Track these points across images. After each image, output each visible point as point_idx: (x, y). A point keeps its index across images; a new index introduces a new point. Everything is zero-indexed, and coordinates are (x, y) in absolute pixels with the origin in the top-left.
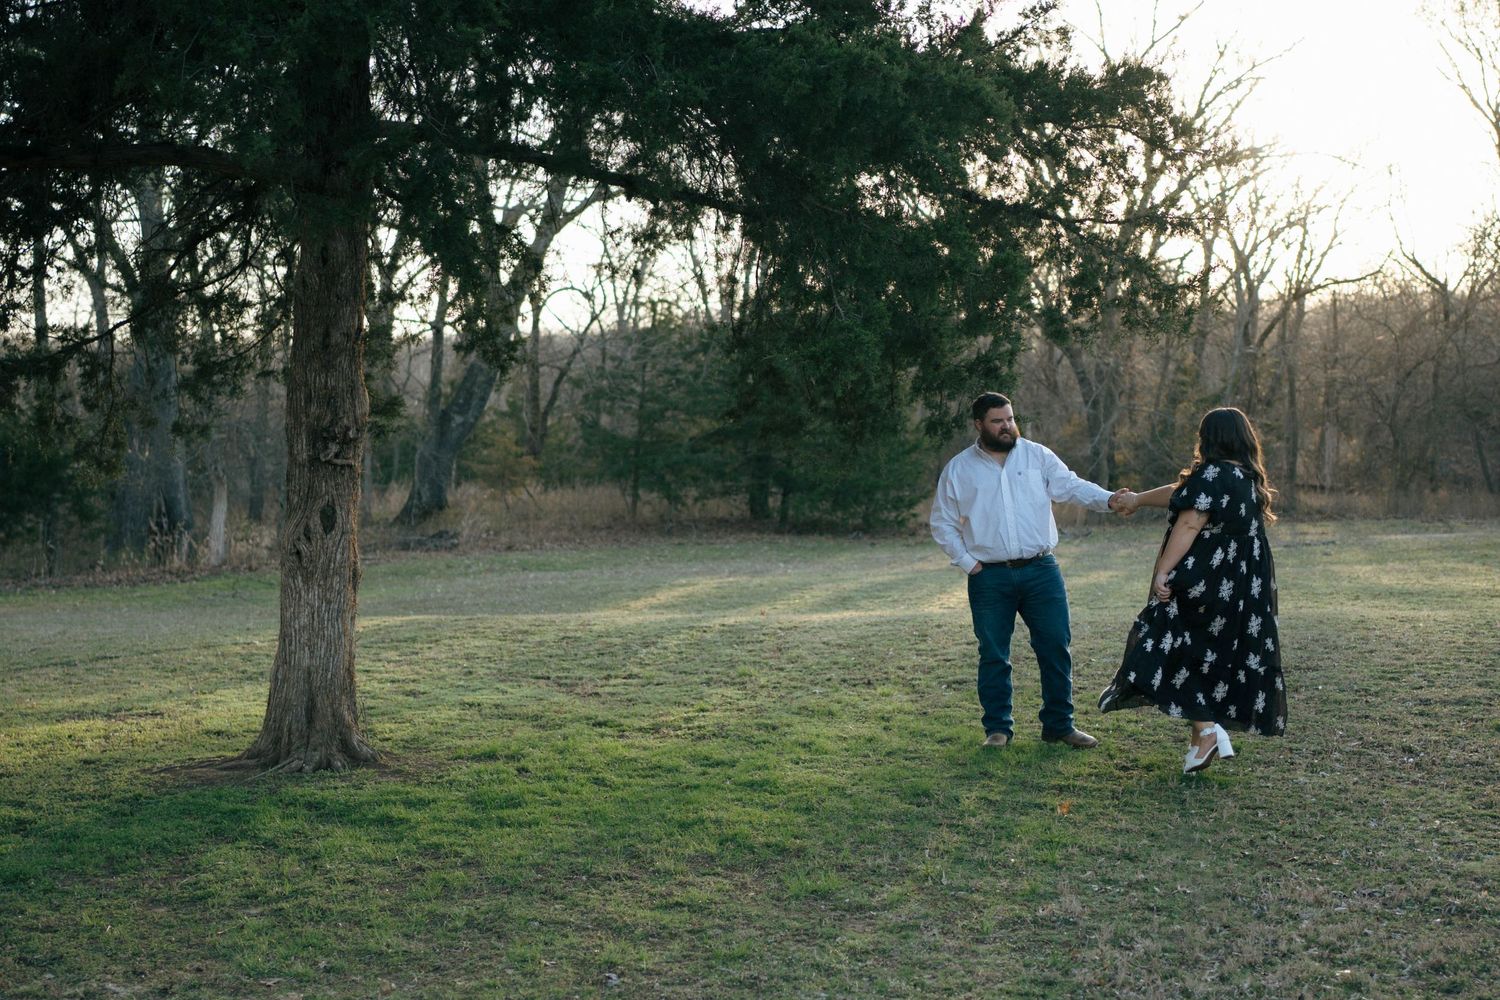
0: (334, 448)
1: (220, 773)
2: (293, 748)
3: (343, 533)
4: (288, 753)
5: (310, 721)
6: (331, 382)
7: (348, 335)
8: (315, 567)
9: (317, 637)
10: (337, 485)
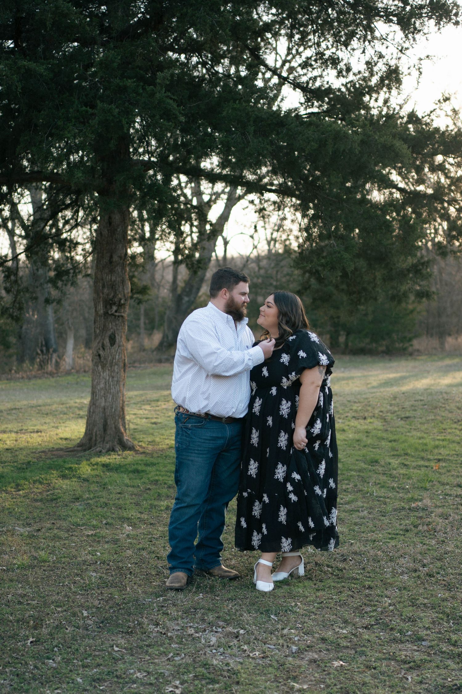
0: (115, 308)
1: (66, 453)
2: (98, 442)
3: (119, 346)
4: (95, 445)
5: (105, 430)
6: (113, 278)
7: (120, 257)
8: (107, 361)
9: (108, 392)
10: (116, 324)
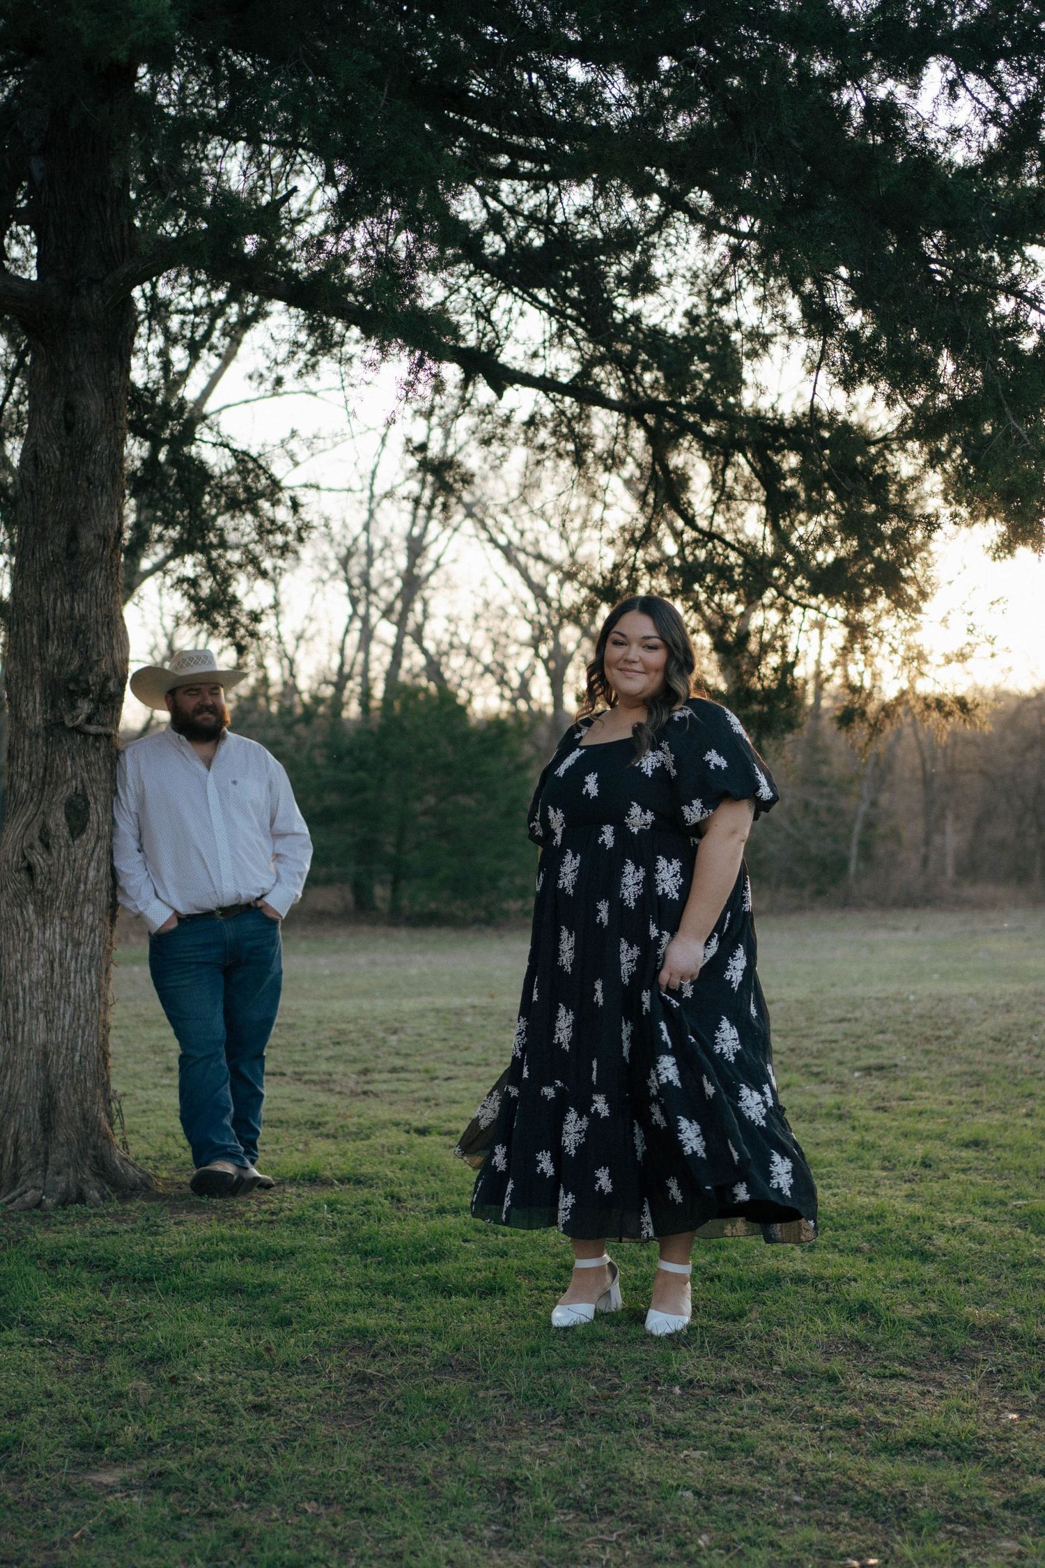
0: (85, 707)
2: (25, 1169)
3: (98, 838)
4: (15, 1178)
5: (48, 1127)
6: (80, 609)
7: (104, 539)
8: (57, 889)
9: (59, 998)
10: (89, 764)
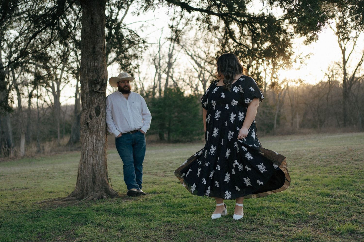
0: (98, 87)
1: (63, 202)
2: (89, 192)
3: (103, 116)
4: (87, 194)
5: (94, 182)
6: (96, 64)
7: (101, 48)
8: (94, 128)
9: (95, 153)
10: (100, 99)
